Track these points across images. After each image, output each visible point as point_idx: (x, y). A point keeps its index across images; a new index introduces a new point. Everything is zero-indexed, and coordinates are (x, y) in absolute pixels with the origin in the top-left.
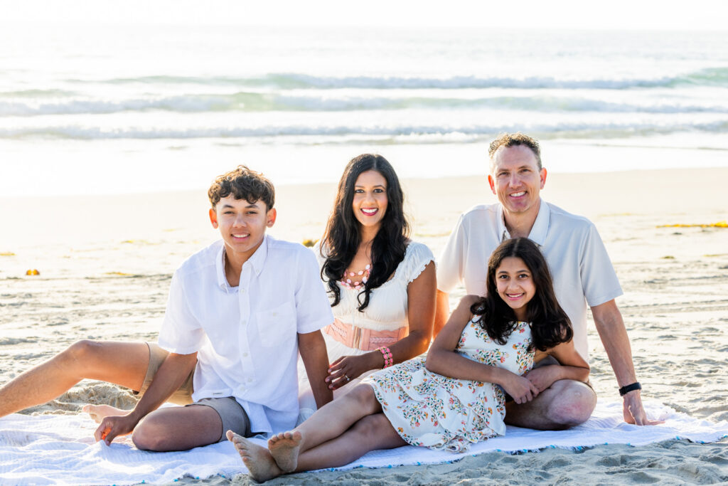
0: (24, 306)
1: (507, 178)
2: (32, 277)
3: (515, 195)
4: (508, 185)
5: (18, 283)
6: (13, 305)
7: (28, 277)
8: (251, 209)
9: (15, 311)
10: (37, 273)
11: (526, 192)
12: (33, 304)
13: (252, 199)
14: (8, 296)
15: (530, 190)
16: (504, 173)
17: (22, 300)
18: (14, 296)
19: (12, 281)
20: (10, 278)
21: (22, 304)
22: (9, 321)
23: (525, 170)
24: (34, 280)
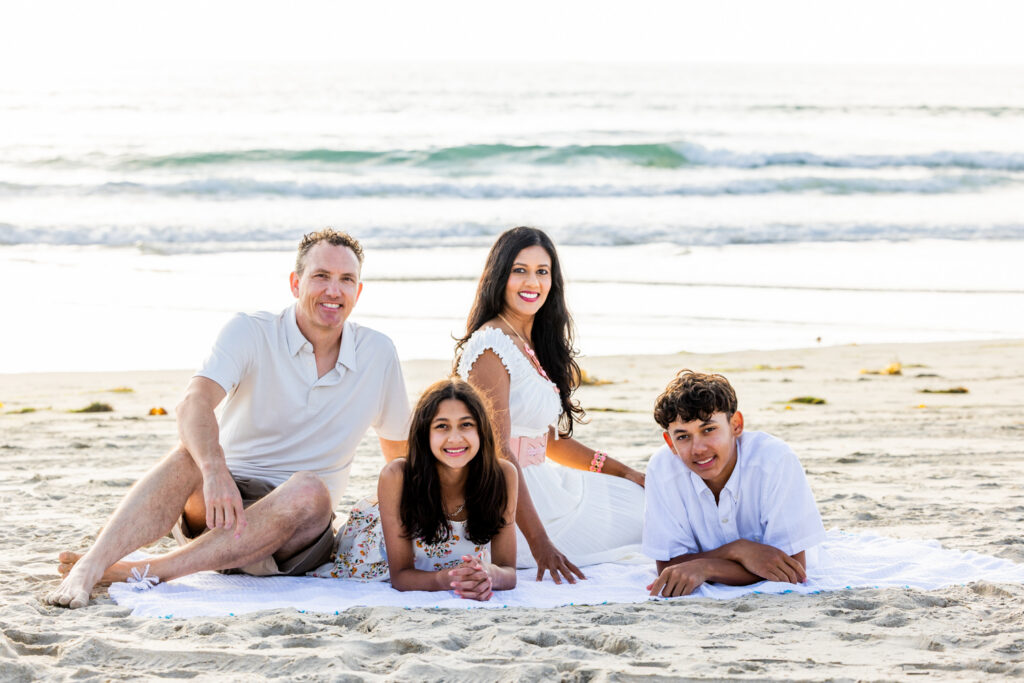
0: (147, 449)
1: (325, 283)
2: (157, 417)
3: (329, 305)
4: (325, 291)
5: (139, 425)
6: (132, 447)
7: (152, 417)
8: (707, 426)
9: (135, 453)
10: (164, 412)
11: (341, 306)
12: (158, 447)
13: (705, 414)
14: (126, 437)
15: (346, 304)
16: (321, 276)
17: (143, 442)
18: (134, 438)
19: (130, 422)
20: (127, 418)
21: (144, 446)
22: (128, 464)
23: (347, 279)
24: (159, 420)
